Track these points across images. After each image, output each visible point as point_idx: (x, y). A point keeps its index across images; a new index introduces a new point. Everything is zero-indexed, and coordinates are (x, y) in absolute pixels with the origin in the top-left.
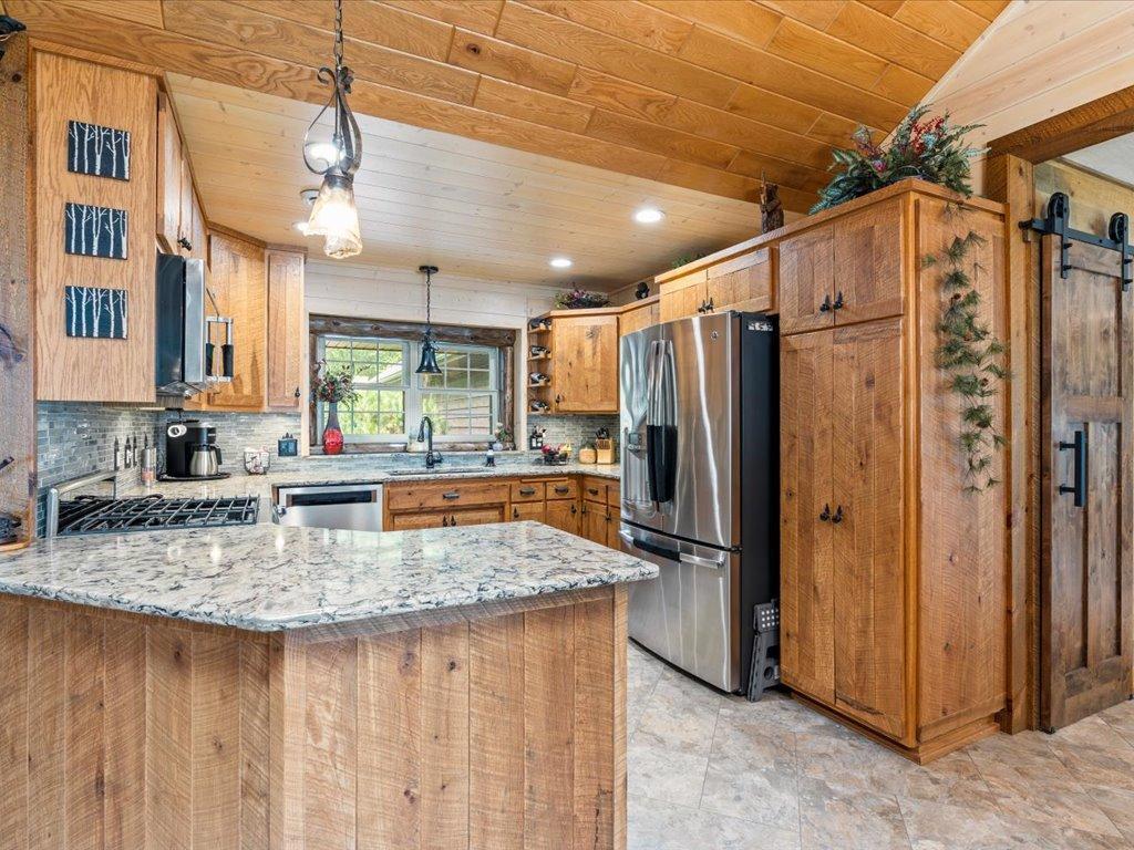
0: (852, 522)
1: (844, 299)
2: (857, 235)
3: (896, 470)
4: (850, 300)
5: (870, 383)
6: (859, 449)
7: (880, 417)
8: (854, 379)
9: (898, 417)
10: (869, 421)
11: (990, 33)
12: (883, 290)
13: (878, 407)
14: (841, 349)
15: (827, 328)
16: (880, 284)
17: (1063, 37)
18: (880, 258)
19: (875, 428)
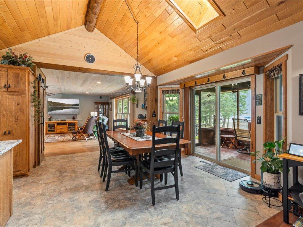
0: (13, 134)
1: (11, 86)
2: (15, 73)
3: (25, 122)
4: (12, 86)
5: (18, 104)
6: (15, 118)
7: (21, 111)
8: (14, 103)
9: (25, 112)
10: (18, 112)
11: (32, 42)
12: (21, 86)
13: (20, 109)
14: (10, 97)
15: (6, 91)
16: (21, 85)
17: (45, 51)
18: (21, 80)
19: (19, 113)
